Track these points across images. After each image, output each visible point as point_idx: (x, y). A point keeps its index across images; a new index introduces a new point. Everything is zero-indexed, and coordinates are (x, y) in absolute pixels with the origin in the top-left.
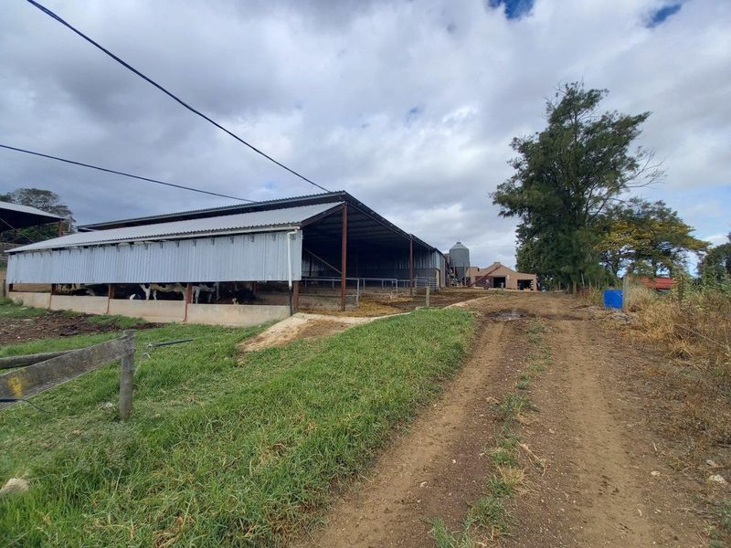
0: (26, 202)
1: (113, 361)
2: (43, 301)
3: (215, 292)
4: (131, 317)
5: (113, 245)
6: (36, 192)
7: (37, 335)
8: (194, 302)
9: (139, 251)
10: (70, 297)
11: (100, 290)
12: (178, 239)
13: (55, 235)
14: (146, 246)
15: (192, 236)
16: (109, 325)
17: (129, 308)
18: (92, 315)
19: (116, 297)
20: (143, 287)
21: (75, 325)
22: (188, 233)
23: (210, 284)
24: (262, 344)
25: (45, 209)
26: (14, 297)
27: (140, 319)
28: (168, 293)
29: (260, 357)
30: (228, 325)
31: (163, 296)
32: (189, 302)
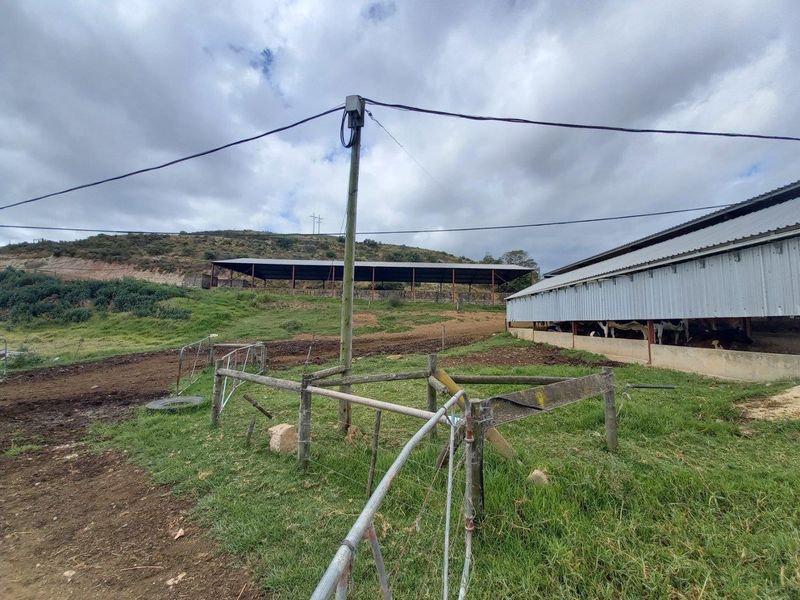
0: (510, 262)
1: (597, 394)
2: (528, 335)
3: (684, 332)
4: (594, 353)
5: (571, 286)
6: (514, 253)
7: (531, 361)
8: (658, 343)
9: (594, 290)
10: (545, 332)
11: (565, 326)
12: (631, 273)
13: (529, 284)
14: (600, 283)
15: (648, 266)
16: (577, 359)
17: (590, 344)
18: (562, 349)
19: (579, 334)
20: (601, 324)
21: (553, 356)
22: (642, 265)
23: (676, 322)
24: (778, 412)
25: (520, 264)
26: (512, 331)
27: (602, 356)
28: (627, 330)
29: (779, 431)
30: (710, 375)
31: (621, 334)
32: (651, 342)
